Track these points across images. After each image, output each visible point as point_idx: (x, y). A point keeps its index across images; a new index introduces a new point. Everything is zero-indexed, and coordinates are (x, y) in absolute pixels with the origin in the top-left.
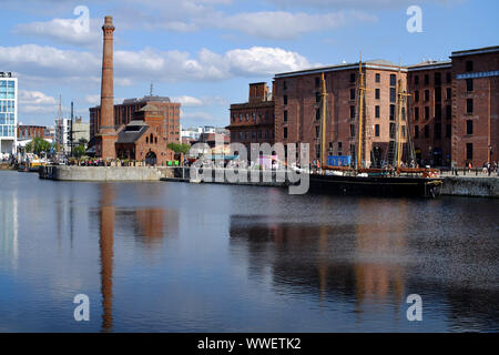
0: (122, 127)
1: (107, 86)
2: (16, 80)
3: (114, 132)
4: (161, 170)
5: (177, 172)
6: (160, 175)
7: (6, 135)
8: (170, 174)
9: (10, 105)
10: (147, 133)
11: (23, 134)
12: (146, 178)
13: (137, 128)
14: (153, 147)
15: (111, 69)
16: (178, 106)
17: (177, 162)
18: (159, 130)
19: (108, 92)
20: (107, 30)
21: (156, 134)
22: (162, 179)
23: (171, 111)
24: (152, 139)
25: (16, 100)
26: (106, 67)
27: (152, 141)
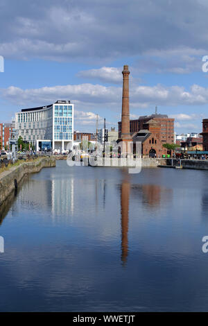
0: (135, 134)
1: (125, 108)
2: (73, 105)
3: (130, 137)
4: (158, 160)
5: (168, 162)
6: (158, 163)
7: (67, 139)
8: (164, 163)
9: (70, 120)
10: (150, 138)
11: (78, 138)
12: (149, 165)
13: (144, 134)
14: (154, 146)
15: (128, 98)
16: (173, 120)
17: (169, 156)
18: (158, 136)
19: (126, 112)
20: (125, 73)
21: (155, 138)
22: (159, 166)
23: (168, 123)
24: (153, 141)
25: (73, 117)
26: (125, 97)
27: (153, 143)
